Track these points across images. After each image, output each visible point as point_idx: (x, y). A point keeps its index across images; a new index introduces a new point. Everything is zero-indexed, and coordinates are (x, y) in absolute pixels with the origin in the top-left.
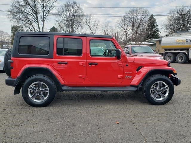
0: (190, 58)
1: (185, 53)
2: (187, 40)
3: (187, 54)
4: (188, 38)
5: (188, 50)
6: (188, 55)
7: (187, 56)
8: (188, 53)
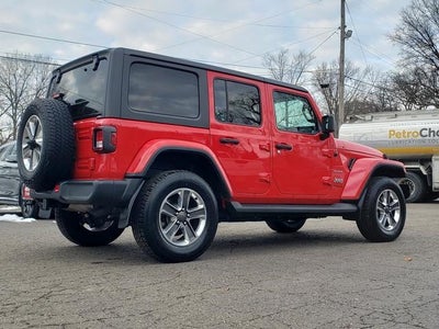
0: (435, 185)
1: (418, 172)
2: (424, 133)
3: (425, 173)
4: (427, 126)
5: (426, 160)
6: (431, 176)
7: (426, 180)
8: (430, 170)
